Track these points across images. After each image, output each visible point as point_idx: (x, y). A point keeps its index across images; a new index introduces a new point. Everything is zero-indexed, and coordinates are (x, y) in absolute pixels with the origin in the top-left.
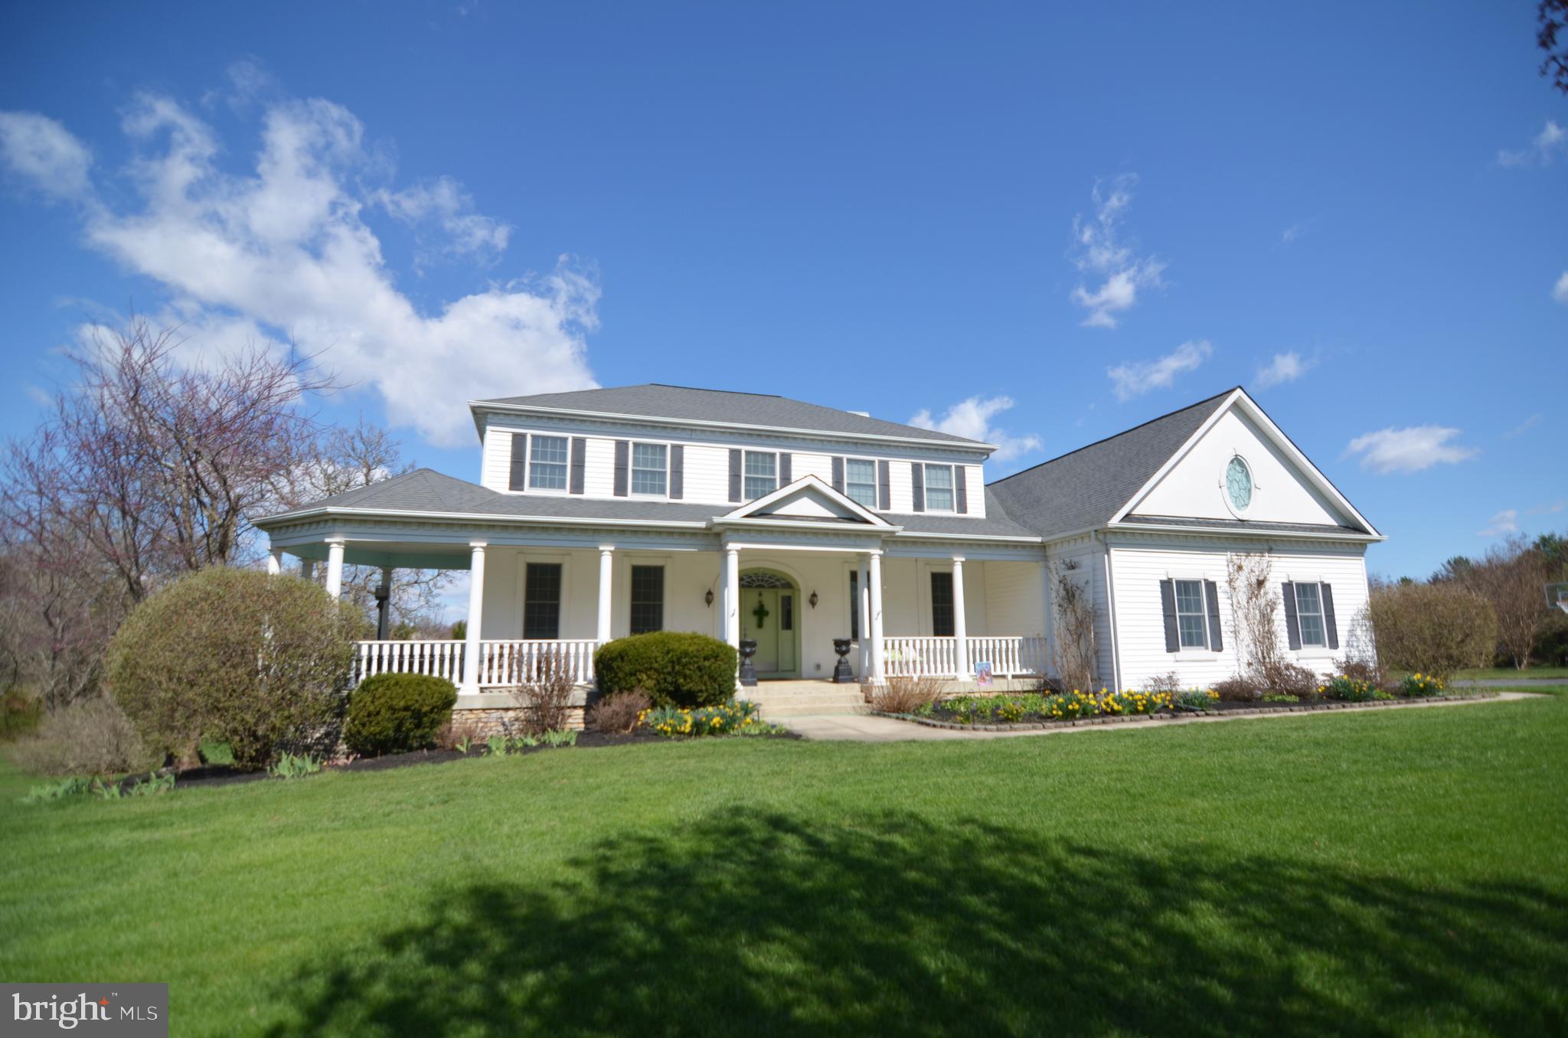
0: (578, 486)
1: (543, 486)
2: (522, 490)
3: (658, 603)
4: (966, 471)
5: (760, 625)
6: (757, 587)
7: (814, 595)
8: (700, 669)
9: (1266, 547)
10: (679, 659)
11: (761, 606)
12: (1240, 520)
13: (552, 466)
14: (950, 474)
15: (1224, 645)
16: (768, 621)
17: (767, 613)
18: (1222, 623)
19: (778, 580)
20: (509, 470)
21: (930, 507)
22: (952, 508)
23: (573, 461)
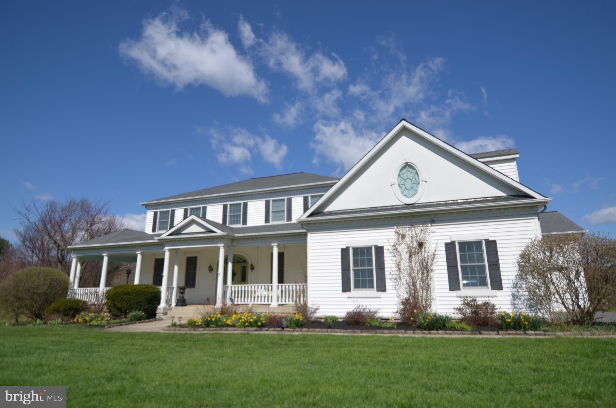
1: (162, 229)
2: (155, 232)
7: (252, 265)
9: (429, 220)
12: (407, 205)
13: (164, 222)
15: (387, 288)
18: (386, 273)
19: (241, 259)
20: (152, 225)
23: (171, 219)
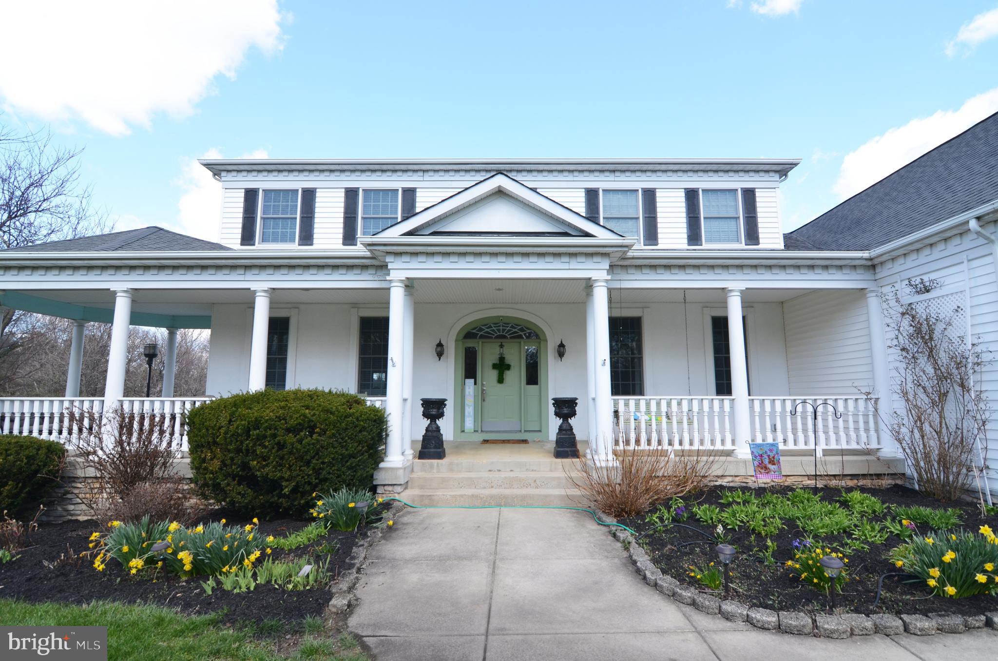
0: (307, 237)
1: (275, 240)
2: (254, 245)
3: (385, 356)
4: (757, 194)
5: (501, 380)
6: (497, 337)
7: (562, 345)
8: (281, 446)
10: (247, 431)
11: (502, 359)
13: (282, 219)
14: (736, 200)
16: (509, 375)
17: (508, 367)
19: (522, 330)
20: (240, 226)
21: (709, 240)
22: (738, 240)
23: (302, 212)
